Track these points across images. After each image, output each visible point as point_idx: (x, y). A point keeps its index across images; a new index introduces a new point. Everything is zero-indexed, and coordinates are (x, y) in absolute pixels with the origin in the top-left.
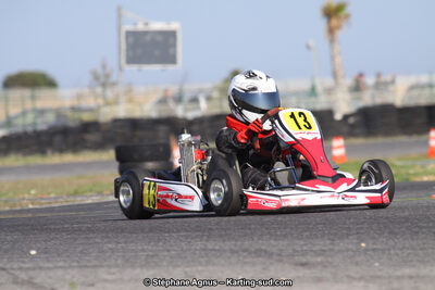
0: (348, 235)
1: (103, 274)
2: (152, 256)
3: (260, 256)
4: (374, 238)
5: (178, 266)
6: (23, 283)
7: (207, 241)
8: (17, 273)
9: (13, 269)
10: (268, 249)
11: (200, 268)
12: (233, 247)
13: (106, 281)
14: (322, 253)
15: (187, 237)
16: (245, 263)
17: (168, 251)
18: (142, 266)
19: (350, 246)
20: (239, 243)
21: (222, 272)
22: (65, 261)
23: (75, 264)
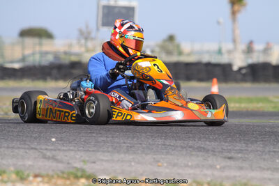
0: (256, 141)
1: (100, 156)
2: (131, 147)
3: (201, 151)
4: (274, 144)
5: (149, 154)
6: (49, 158)
7: (165, 139)
8: (45, 152)
9: (41, 149)
10: (205, 147)
11: (163, 156)
12: (182, 144)
13: (102, 160)
14: (240, 151)
15: (152, 136)
16: (192, 155)
17: (140, 144)
18: (125, 153)
19: (258, 149)
20: (186, 142)
21: (178, 160)
22: (75, 146)
23: (81, 148)
